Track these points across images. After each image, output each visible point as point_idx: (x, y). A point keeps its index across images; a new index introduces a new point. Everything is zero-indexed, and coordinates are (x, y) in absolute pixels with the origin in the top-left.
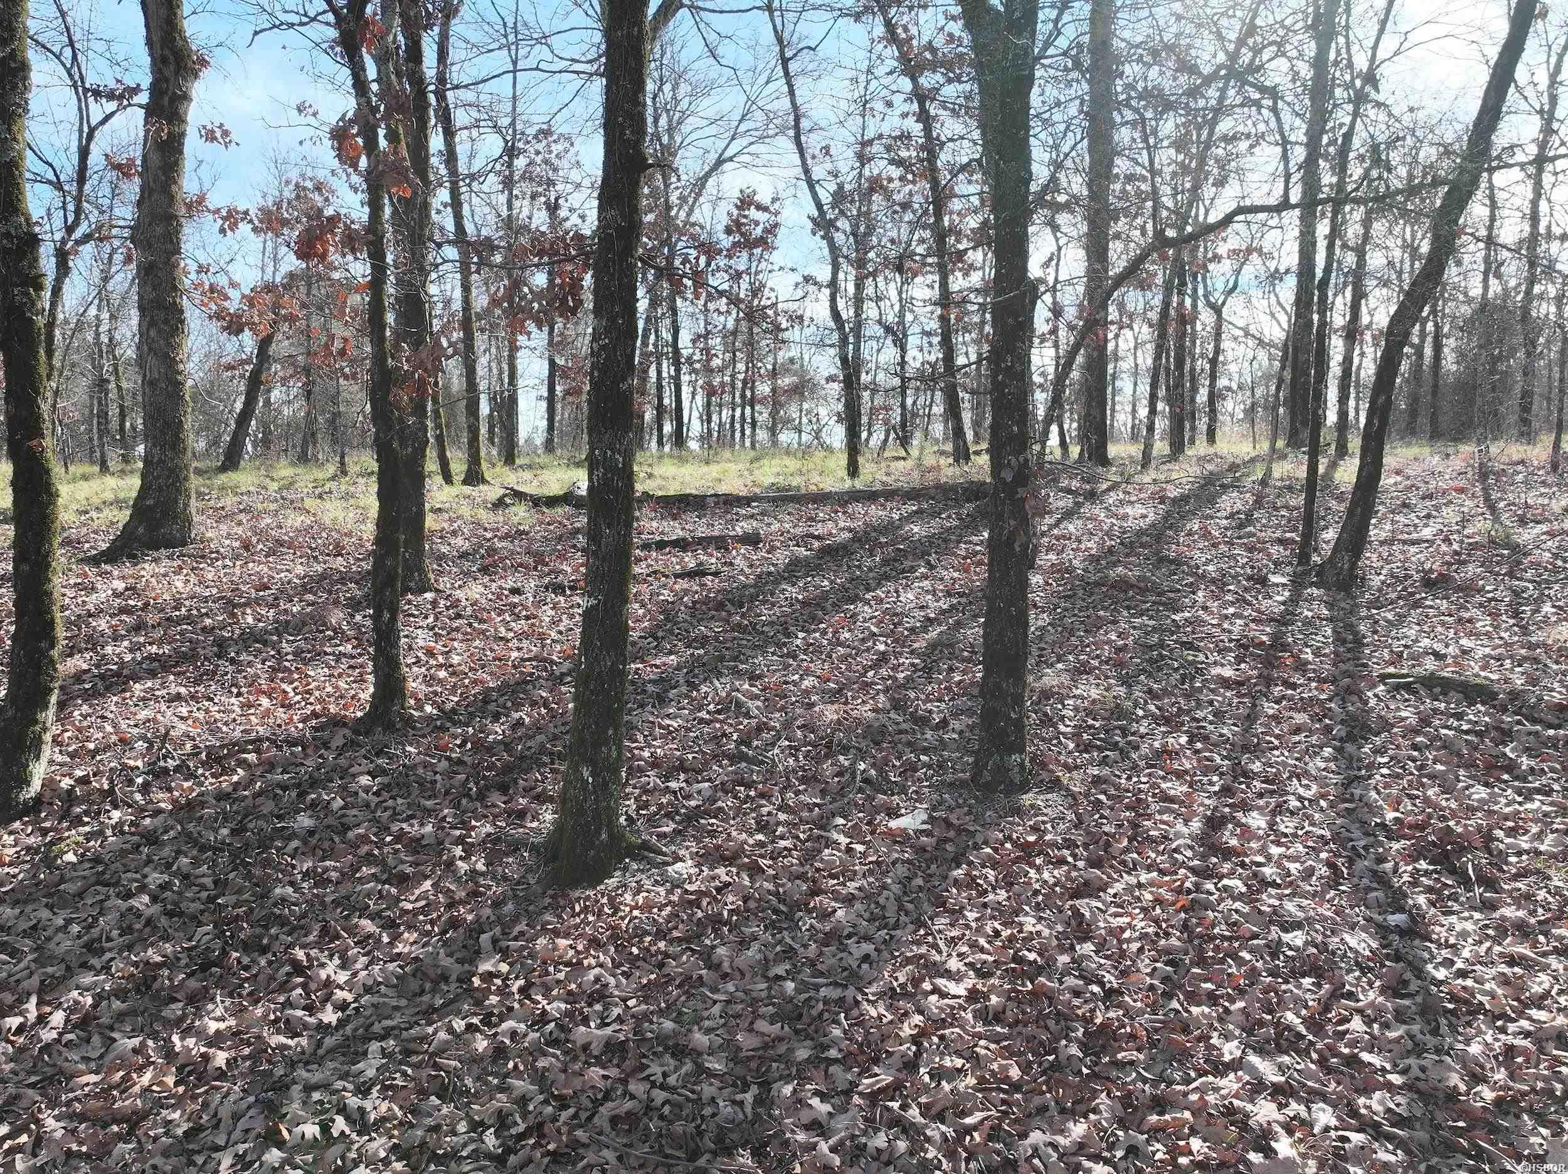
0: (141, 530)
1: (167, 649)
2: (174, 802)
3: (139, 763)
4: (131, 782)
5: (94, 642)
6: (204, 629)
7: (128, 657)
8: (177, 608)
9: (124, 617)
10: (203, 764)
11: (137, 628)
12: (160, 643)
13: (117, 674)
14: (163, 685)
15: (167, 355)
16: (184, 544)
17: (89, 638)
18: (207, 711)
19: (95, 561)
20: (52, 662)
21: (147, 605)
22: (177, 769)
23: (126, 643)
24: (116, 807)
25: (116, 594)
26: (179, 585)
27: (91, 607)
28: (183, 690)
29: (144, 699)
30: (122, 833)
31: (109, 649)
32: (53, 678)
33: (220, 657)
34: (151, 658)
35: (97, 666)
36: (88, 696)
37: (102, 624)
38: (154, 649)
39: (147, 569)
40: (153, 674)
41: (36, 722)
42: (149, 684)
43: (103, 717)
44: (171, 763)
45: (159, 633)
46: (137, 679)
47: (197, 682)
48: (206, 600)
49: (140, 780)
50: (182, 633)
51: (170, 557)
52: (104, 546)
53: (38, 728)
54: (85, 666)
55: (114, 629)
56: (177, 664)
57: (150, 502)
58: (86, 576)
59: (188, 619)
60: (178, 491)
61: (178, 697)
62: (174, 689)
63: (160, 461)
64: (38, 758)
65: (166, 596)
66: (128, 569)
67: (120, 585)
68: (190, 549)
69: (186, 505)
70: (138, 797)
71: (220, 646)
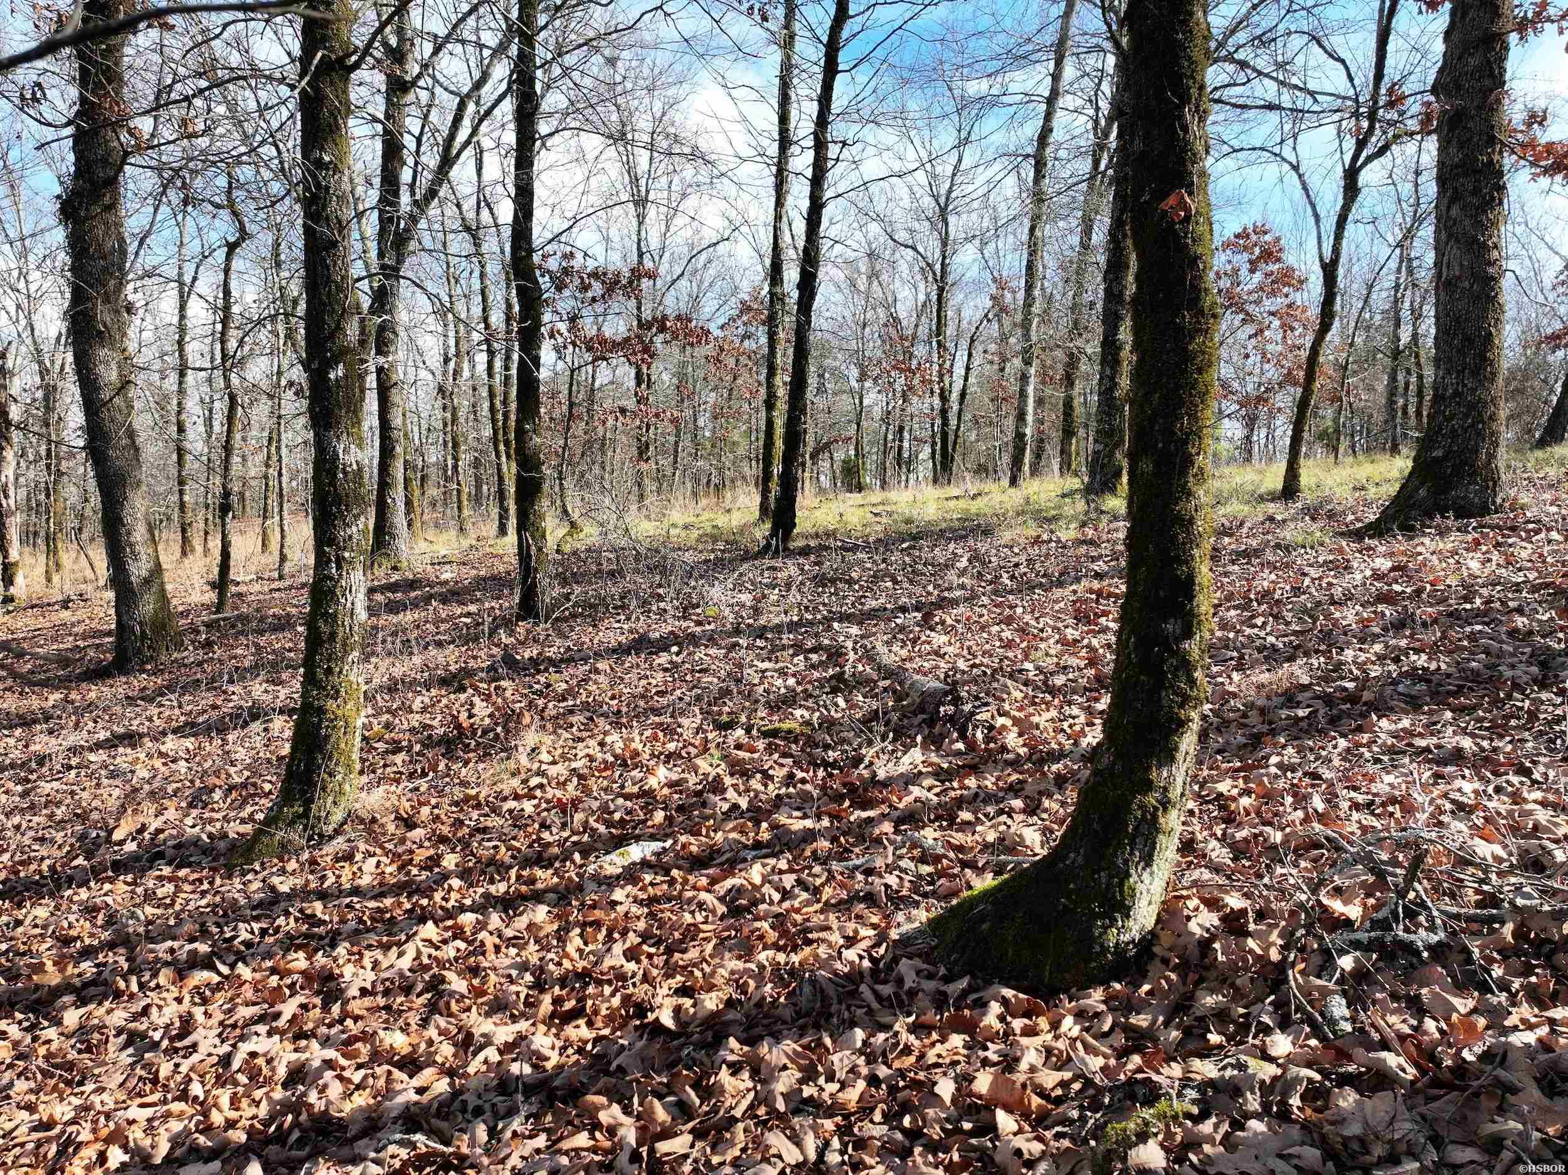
0: (1422, 492)
1: (1443, 663)
2: (1425, 1057)
3: (1354, 912)
4: (1326, 962)
5: (1331, 639)
6: (1513, 633)
7: (1375, 671)
8: (1467, 599)
9: (1380, 608)
10: (1506, 953)
11: (1399, 626)
12: (1433, 651)
13: (1353, 698)
14: (1431, 729)
15: (1475, 240)
16: (1484, 511)
17: (1326, 636)
18: (1517, 798)
19: (1357, 535)
20: (1187, 666)
21: (1419, 592)
22: (1438, 951)
23: (1378, 648)
24: (1285, 1024)
25: (1377, 576)
26: (1475, 565)
27: (1338, 592)
28: (1467, 743)
29: (1392, 751)
30: (1284, 1115)
31: (1349, 654)
32: (1185, 699)
33: (1543, 685)
34: (1415, 675)
35: (1326, 679)
36: (1299, 731)
37: (1348, 616)
38: (1421, 660)
39: (1428, 545)
40: (1414, 704)
41: (1147, 786)
42: (1406, 723)
43: (1315, 776)
44: (1422, 937)
45: (1433, 635)
46: (1382, 708)
47: (1498, 730)
48: (1517, 588)
49: (1346, 963)
50: (1472, 637)
51: (1462, 530)
52: (1373, 518)
53: (1152, 799)
54: (1305, 680)
55: (1365, 623)
56: (1459, 692)
57: (1438, 453)
58: (1341, 551)
59: (1483, 615)
60: (1480, 434)
61: (1457, 756)
62: (1451, 739)
63: (1456, 393)
64: (1148, 860)
65: (1452, 581)
66: (1400, 544)
67: (1384, 564)
68: (1495, 519)
69: (1491, 456)
70: (1339, 1007)
71: (1543, 665)
